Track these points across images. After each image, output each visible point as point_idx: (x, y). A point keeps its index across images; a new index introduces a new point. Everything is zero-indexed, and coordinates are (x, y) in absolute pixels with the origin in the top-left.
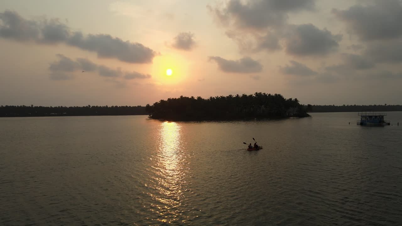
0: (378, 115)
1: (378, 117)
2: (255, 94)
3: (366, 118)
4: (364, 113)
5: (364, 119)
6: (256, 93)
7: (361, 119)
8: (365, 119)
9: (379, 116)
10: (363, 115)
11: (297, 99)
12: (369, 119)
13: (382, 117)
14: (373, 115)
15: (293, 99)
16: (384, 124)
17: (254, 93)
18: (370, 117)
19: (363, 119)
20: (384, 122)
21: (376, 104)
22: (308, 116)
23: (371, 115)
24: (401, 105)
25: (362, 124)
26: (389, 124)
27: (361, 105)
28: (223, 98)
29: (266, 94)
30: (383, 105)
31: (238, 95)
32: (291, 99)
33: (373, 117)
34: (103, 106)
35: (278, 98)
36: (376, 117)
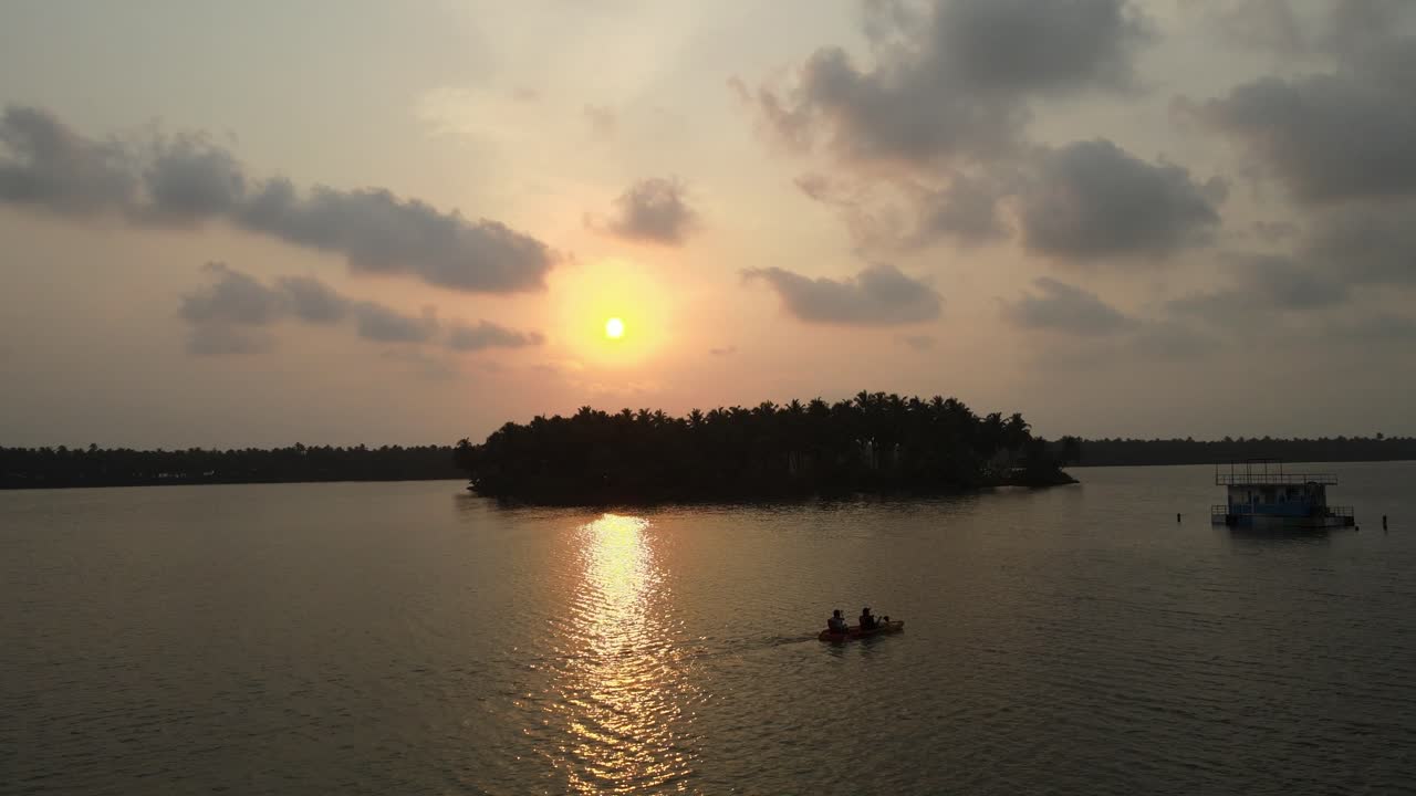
0: (1302, 482)
1: (1301, 493)
2: (855, 399)
3: (1249, 493)
4: (1240, 471)
5: (1239, 499)
6: (863, 395)
7: (1230, 499)
8: (1247, 500)
9: (1306, 487)
10: (1236, 482)
11: (1022, 417)
12: (1262, 501)
13: (1317, 491)
14: (1279, 482)
15: (1002, 418)
16: (1329, 522)
17: (855, 395)
18: (1268, 490)
19: (1237, 499)
20: (1326, 512)
21: (1344, 436)
22: (1067, 480)
23: (1271, 482)
24: (1414, 437)
25: (1234, 521)
26: (1349, 522)
27: (1291, 438)
28: (739, 414)
29: (901, 397)
30: (1370, 437)
31: (795, 403)
32: (996, 417)
33: (1281, 493)
34: (350, 449)
35: (949, 413)
36: (1291, 489)
